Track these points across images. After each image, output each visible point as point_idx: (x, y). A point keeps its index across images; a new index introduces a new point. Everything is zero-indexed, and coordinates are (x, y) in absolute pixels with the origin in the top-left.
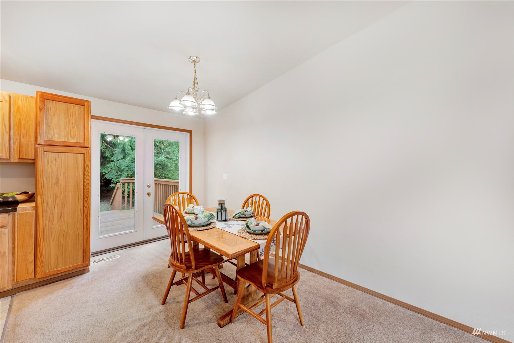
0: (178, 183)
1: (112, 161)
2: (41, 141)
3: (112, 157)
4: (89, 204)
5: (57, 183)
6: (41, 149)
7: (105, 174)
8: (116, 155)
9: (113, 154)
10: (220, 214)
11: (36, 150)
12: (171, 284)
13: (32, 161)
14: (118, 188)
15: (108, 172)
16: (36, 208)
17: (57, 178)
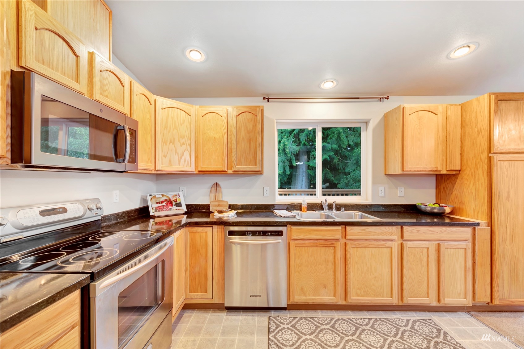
6: (495, 158)
16: (491, 225)
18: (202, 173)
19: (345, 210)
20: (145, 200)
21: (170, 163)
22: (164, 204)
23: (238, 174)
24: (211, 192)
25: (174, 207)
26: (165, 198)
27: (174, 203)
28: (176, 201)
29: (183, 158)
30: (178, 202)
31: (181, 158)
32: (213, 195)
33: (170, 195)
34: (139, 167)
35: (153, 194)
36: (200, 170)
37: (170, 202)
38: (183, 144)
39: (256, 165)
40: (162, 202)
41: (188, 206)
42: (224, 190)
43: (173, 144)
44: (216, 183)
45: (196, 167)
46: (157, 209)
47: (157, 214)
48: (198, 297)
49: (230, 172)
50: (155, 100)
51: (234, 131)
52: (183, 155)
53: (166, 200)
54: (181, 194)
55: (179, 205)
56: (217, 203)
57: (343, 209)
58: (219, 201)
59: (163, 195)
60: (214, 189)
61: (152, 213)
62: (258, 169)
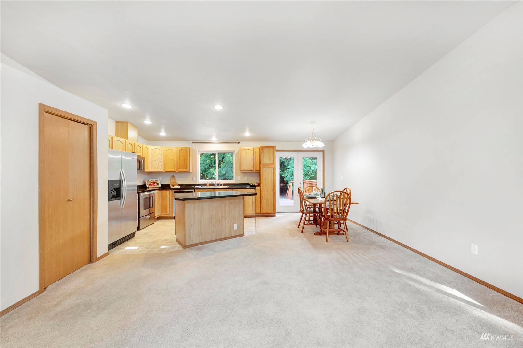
0: (317, 182)
1: (289, 168)
2: (262, 164)
3: (288, 165)
4: (275, 188)
5: (266, 179)
6: (262, 167)
7: (285, 177)
8: (290, 164)
9: (289, 164)
10: (321, 194)
11: (260, 168)
12: (304, 225)
13: (258, 171)
14: (290, 186)
15: (286, 176)
16: (261, 188)
17: (266, 177)
18: (167, 172)
19: (223, 186)
20: (144, 182)
21: (154, 169)
22: (152, 183)
23: (180, 172)
24: (171, 179)
25: (156, 185)
26: (152, 181)
27: (156, 183)
28: (156, 182)
29: (159, 167)
30: (157, 183)
31: (158, 166)
32: (172, 180)
33: (154, 180)
34: (145, 171)
35: (148, 180)
36: (165, 171)
37: (154, 183)
38: (159, 161)
39: (187, 169)
40: (151, 183)
41: (161, 185)
42: (177, 179)
43: (155, 162)
44: (173, 176)
45: (164, 170)
46: (149, 185)
47: (150, 187)
48: (164, 214)
49: (177, 171)
50: (142, 145)
51: (179, 156)
52: (159, 165)
53: (153, 182)
54: (159, 180)
55: (158, 184)
56: (173, 184)
57: (223, 185)
58: (174, 183)
59: (151, 180)
60: (172, 178)
61: (147, 186)
62: (187, 170)
